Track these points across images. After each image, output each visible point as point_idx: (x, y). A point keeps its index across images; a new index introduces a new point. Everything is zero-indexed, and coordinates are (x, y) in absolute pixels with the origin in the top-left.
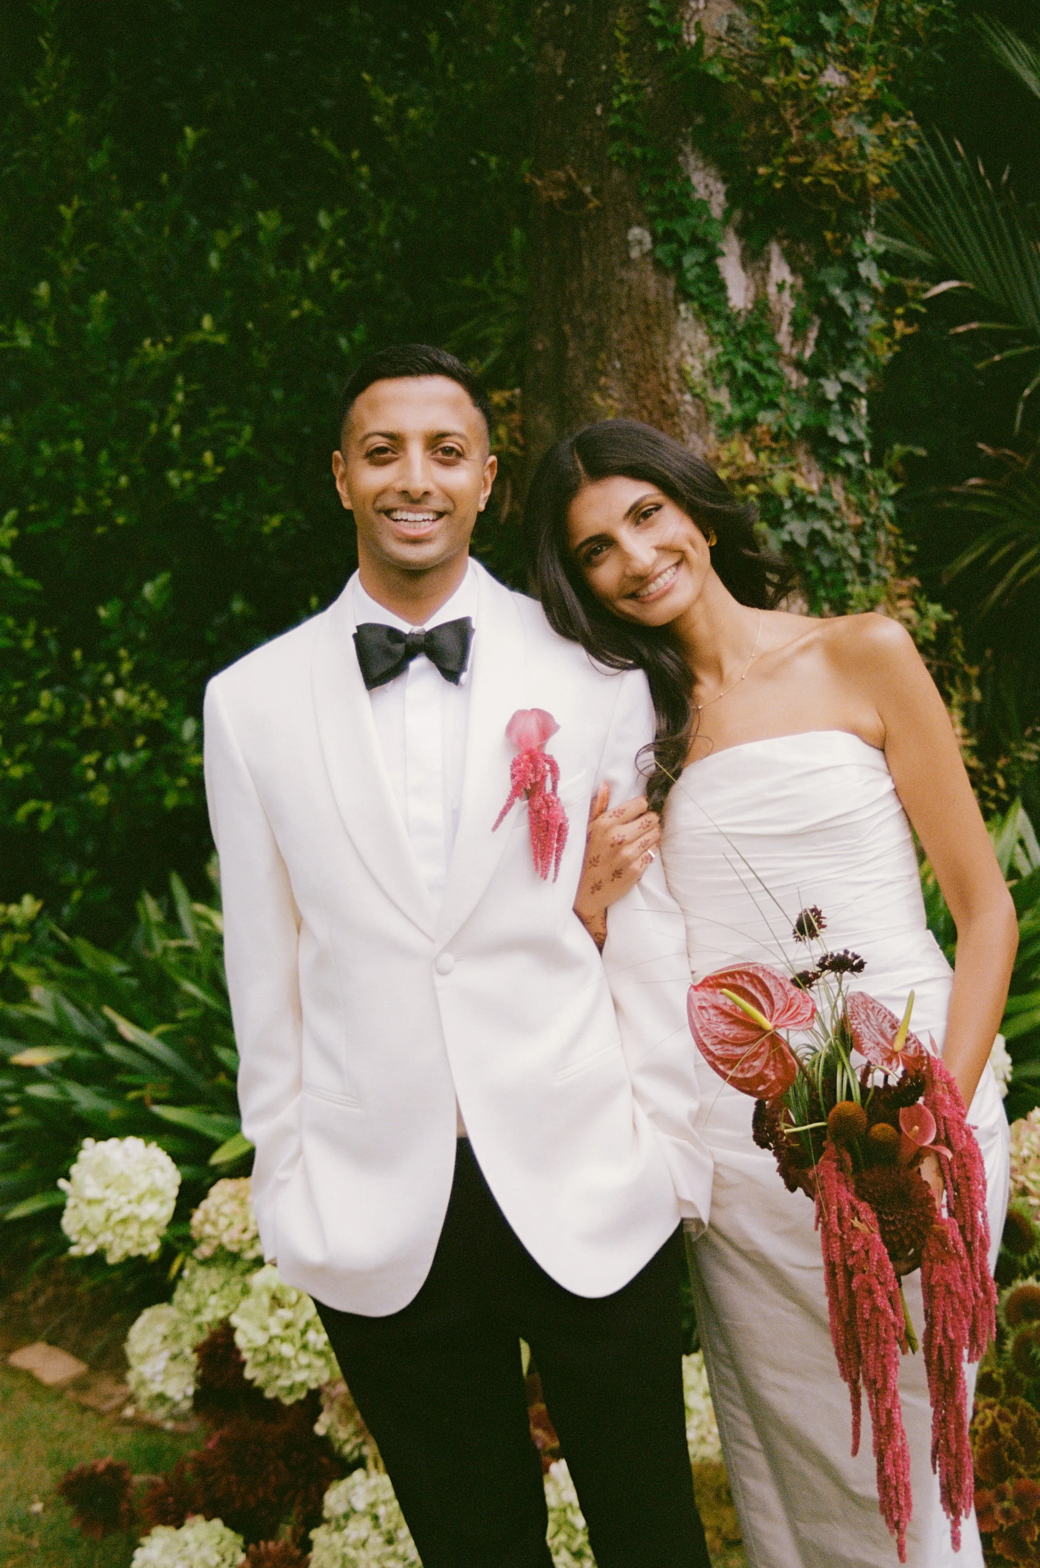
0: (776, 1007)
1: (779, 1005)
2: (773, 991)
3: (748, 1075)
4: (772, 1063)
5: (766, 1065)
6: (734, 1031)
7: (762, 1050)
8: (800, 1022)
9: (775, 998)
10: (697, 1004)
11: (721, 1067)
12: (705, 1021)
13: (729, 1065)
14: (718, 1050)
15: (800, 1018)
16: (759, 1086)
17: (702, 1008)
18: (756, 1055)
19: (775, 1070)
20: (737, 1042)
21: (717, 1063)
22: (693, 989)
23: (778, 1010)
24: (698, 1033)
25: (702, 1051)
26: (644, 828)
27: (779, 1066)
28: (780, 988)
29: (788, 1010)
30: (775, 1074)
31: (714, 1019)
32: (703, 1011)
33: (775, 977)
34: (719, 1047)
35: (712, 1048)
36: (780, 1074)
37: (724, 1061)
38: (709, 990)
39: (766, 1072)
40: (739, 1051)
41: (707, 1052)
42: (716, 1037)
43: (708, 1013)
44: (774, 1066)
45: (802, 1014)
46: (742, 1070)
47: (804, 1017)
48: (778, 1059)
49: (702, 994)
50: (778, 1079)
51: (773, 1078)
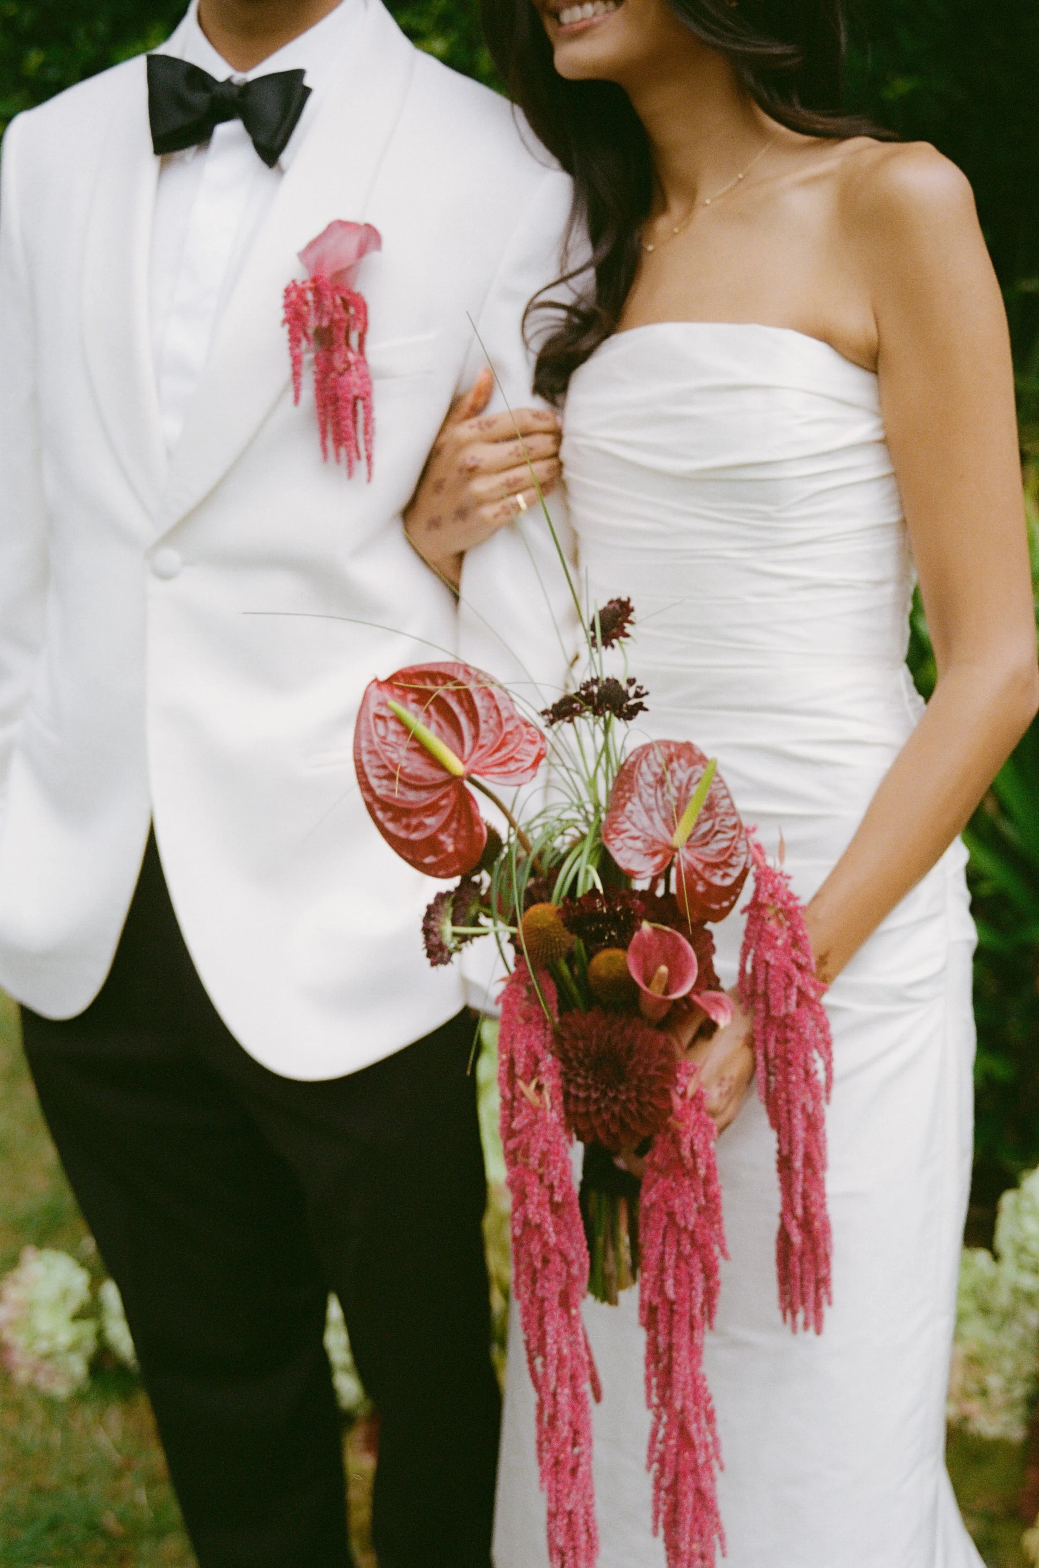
0: (482, 742)
1: (487, 738)
2: (482, 713)
3: (414, 836)
4: (454, 825)
5: (444, 828)
6: (415, 766)
7: (444, 802)
8: (510, 772)
9: (483, 726)
10: (374, 708)
11: (380, 815)
12: (376, 740)
13: (390, 814)
14: (380, 788)
15: (512, 766)
16: (427, 855)
17: (379, 717)
18: (432, 809)
19: (456, 837)
20: (412, 783)
21: (376, 806)
22: (375, 684)
23: (481, 747)
24: (360, 754)
25: (360, 783)
26: (519, 456)
27: (463, 833)
28: (494, 714)
29: (498, 750)
30: (455, 843)
31: (391, 738)
32: (380, 724)
33: (491, 696)
34: (385, 782)
35: (374, 782)
36: (461, 846)
37: (386, 806)
38: (397, 692)
39: (443, 837)
40: (412, 796)
41: (365, 786)
42: (384, 767)
43: (387, 727)
44: (457, 831)
45: (517, 760)
46: (407, 827)
47: (519, 764)
48: (463, 822)
49: (385, 694)
50: (456, 851)
51: (451, 849)
